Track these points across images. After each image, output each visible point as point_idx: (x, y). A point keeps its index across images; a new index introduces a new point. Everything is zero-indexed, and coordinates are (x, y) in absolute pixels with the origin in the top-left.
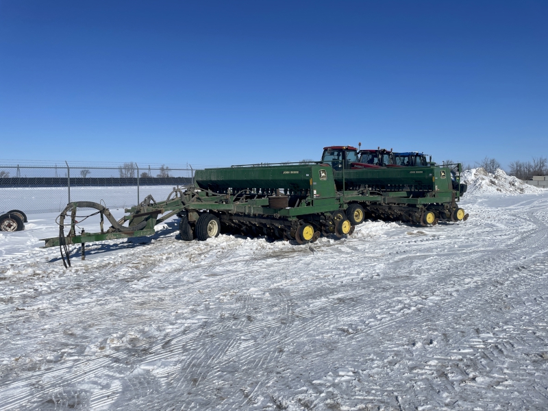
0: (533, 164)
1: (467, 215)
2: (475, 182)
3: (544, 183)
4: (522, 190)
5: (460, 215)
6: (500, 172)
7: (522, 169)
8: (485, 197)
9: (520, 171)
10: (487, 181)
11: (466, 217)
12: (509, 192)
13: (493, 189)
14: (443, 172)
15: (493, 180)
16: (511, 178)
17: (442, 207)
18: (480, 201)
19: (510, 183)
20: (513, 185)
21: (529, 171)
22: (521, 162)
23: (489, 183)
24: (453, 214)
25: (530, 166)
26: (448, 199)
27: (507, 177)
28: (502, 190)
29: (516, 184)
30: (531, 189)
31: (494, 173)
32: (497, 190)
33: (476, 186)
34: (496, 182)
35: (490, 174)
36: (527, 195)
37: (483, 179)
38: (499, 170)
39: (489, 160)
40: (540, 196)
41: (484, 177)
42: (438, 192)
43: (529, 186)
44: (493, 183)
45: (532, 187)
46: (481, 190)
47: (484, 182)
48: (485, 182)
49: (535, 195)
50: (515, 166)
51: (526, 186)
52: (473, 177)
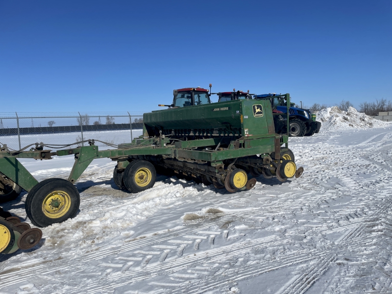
0: (376, 104)
1: (301, 169)
2: (330, 119)
3: (388, 118)
4: (371, 124)
5: (289, 170)
6: (352, 109)
7: (369, 108)
8: (338, 133)
9: (367, 109)
10: (341, 117)
11: (299, 172)
12: (359, 127)
13: (346, 125)
14: (259, 107)
15: (346, 116)
16: (361, 115)
17: (260, 161)
18: (332, 137)
19: (360, 119)
20: (363, 120)
21: (374, 109)
22: (368, 103)
23: (342, 119)
24: (278, 169)
25: (374, 106)
26: (270, 149)
27: (358, 113)
28: (354, 125)
29: (366, 119)
30: (379, 124)
31: (347, 111)
32: (350, 125)
33: (331, 122)
34: (349, 118)
35: (343, 112)
36: (375, 129)
37: (337, 116)
38: (351, 107)
39: (345, 102)
40: (388, 129)
41: (338, 114)
42: (249, 139)
43: (377, 120)
44: (346, 119)
45: (380, 121)
46: (336, 126)
47: (337, 119)
48: (339, 119)
49: (383, 129)
50: (364, 106)
51: (374, 120)
52: (328, 115)
